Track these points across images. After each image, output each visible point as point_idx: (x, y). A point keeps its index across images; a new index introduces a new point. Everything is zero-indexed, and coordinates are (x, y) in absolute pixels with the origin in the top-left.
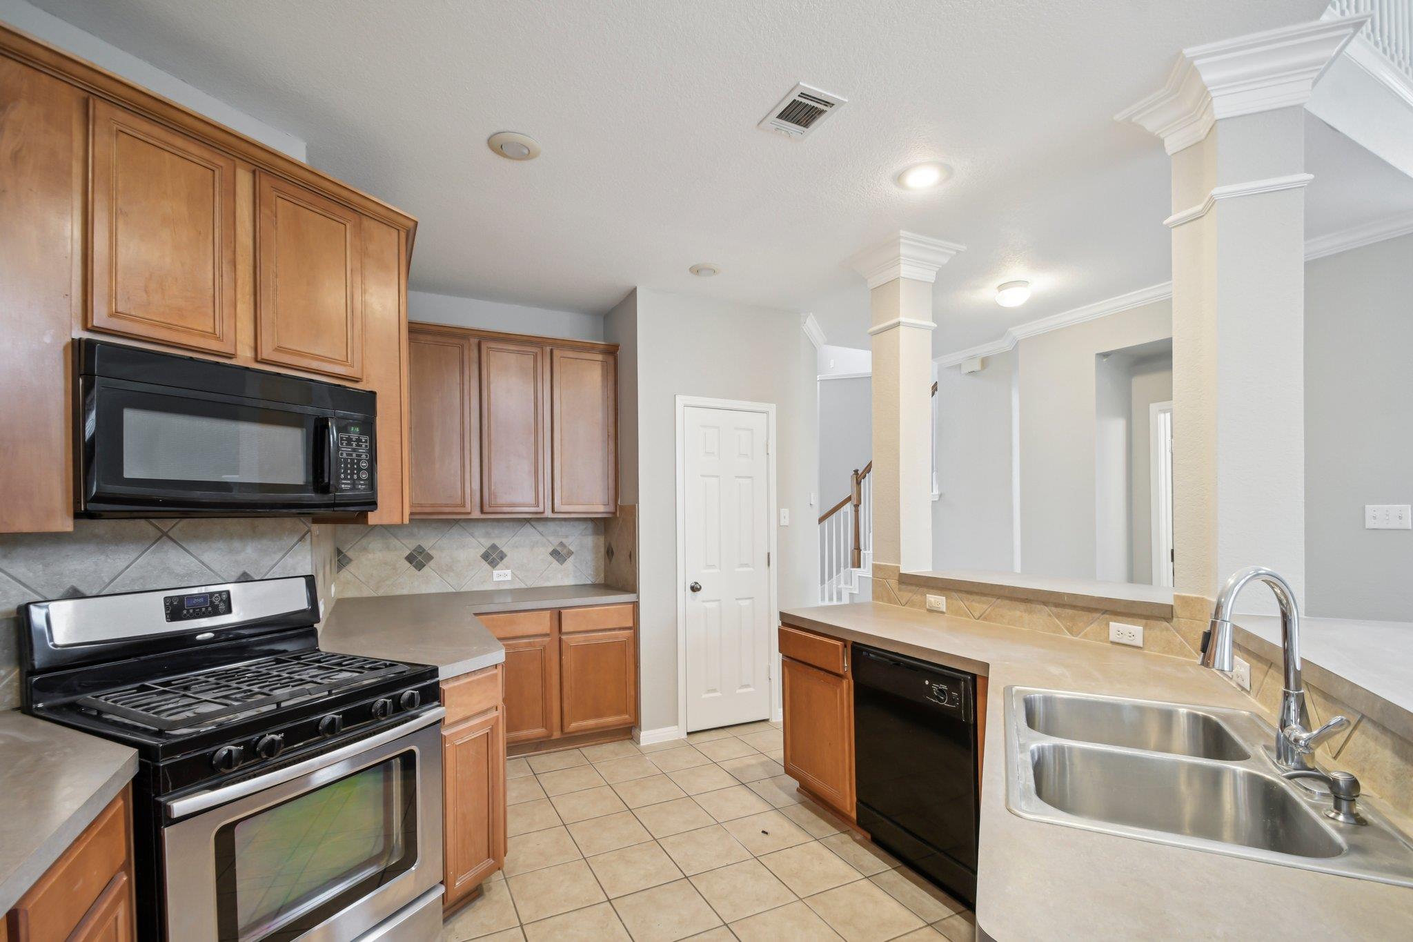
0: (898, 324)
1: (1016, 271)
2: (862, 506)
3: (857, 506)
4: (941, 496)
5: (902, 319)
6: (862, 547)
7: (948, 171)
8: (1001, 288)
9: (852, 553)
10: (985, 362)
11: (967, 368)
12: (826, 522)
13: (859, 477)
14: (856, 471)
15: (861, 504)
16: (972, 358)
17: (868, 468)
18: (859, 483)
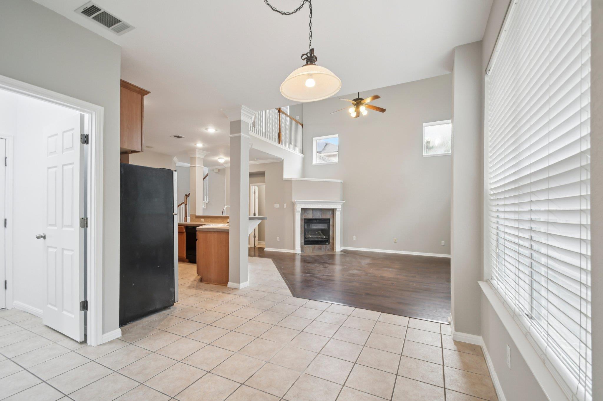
0: (196, 166)
1: (222, 156)
2: (187, 205)
3: (186, 205)
4: (209, 202)
5: (197, 165)
6: (187, 216)
7: (204, 145)
8: (219, 158)
9: (184, 218)
10: (219, 170)
11: (215, 171)
12: (179, 207)
13: (187, 197)
14: (186, 195)
15: (187, 204)
16: (216, 169)
17: (189, 194)
18: (187, 198)
